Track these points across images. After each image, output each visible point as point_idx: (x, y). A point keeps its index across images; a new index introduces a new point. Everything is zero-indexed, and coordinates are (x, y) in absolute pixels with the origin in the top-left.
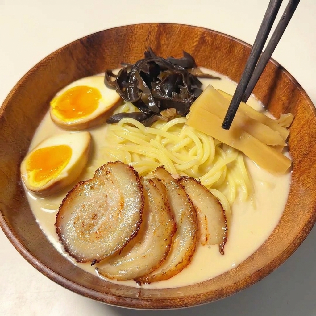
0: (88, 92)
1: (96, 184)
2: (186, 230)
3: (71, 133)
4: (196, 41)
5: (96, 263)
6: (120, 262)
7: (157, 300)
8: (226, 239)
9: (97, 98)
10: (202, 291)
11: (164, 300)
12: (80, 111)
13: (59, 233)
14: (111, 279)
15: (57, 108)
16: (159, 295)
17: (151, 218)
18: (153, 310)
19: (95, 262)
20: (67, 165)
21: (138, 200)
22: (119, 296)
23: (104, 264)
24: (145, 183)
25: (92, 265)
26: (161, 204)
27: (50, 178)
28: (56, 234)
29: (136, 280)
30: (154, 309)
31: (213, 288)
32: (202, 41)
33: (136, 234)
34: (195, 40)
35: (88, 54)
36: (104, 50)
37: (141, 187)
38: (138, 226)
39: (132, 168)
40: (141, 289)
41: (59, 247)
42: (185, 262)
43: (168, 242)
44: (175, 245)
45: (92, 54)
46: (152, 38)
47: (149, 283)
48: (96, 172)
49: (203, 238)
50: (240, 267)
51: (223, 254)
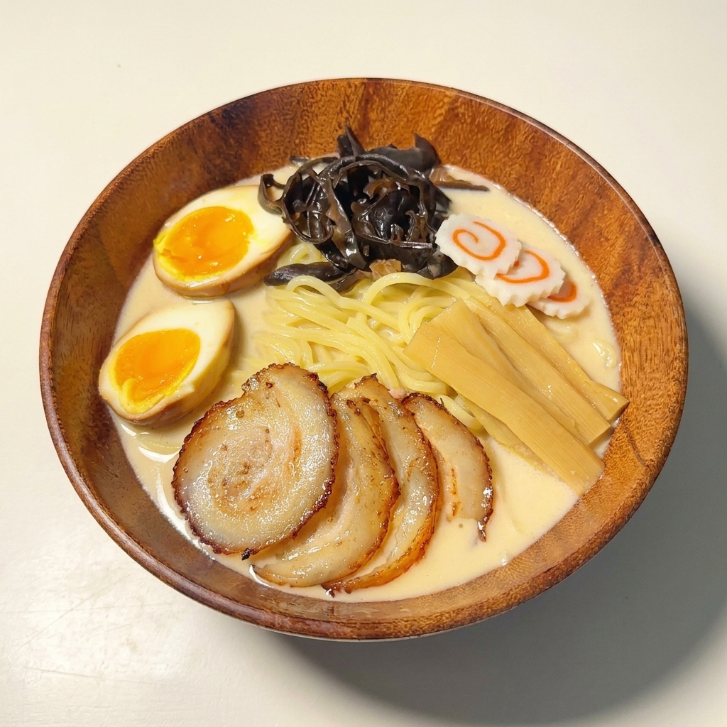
0: (227, 220)
1: (247, 406)
2: (417, 495)
3: (195, 304)
4: (441, 115)
5: (251, 556)
6: (294, 555)
7: (365, 624)
8: (490, 512)
9: (244, 234)
10: (446, 607)
11: (376, 624)
12: (214, 259)
13: (180, 500)
14: (280, 584)
15: (166, 253)
16: (368, 614)
17: (351, 472)
18: (357, 641)
19: (248, 554)
20: (190, 371)
21: (327, 437)
22: (297, 617)
23: (264, 557)
24: (341, 406)
25: (244, 559)
26: (371, 446)
27: (160, 396)
28: (174, 503)
29: (325, 586)
30: (359, 639)
31: (464, 601)
32: (453, 115)
33: (325, 502)
34: (439, 112)
35: (226, 141)
36: (256, 133)
37: (332, 414)
38: (329, 486)
39: (314, 376)
40: (334, 603)
41: (181, 525)
42: (414, 554)
43: (383, 516)
44: (396, 521)
45: (232, 141)
46: (353, 107)
47: (349, 591)
48: (248, 384)
49: (448, 509)
50: (515, 562)
51: (484, 539)
